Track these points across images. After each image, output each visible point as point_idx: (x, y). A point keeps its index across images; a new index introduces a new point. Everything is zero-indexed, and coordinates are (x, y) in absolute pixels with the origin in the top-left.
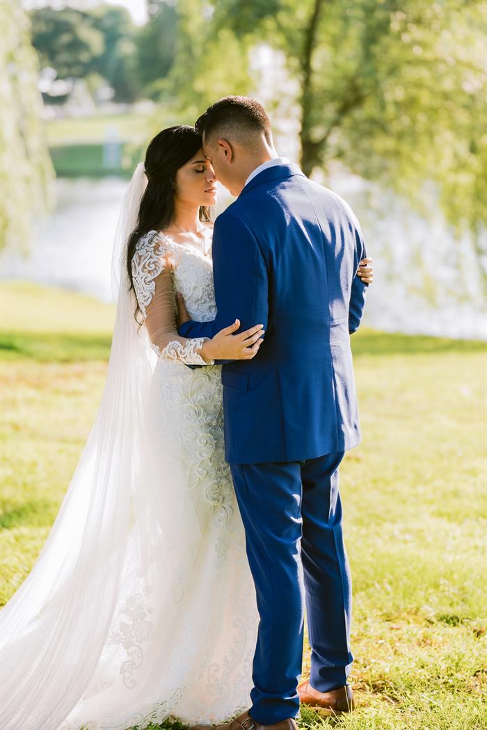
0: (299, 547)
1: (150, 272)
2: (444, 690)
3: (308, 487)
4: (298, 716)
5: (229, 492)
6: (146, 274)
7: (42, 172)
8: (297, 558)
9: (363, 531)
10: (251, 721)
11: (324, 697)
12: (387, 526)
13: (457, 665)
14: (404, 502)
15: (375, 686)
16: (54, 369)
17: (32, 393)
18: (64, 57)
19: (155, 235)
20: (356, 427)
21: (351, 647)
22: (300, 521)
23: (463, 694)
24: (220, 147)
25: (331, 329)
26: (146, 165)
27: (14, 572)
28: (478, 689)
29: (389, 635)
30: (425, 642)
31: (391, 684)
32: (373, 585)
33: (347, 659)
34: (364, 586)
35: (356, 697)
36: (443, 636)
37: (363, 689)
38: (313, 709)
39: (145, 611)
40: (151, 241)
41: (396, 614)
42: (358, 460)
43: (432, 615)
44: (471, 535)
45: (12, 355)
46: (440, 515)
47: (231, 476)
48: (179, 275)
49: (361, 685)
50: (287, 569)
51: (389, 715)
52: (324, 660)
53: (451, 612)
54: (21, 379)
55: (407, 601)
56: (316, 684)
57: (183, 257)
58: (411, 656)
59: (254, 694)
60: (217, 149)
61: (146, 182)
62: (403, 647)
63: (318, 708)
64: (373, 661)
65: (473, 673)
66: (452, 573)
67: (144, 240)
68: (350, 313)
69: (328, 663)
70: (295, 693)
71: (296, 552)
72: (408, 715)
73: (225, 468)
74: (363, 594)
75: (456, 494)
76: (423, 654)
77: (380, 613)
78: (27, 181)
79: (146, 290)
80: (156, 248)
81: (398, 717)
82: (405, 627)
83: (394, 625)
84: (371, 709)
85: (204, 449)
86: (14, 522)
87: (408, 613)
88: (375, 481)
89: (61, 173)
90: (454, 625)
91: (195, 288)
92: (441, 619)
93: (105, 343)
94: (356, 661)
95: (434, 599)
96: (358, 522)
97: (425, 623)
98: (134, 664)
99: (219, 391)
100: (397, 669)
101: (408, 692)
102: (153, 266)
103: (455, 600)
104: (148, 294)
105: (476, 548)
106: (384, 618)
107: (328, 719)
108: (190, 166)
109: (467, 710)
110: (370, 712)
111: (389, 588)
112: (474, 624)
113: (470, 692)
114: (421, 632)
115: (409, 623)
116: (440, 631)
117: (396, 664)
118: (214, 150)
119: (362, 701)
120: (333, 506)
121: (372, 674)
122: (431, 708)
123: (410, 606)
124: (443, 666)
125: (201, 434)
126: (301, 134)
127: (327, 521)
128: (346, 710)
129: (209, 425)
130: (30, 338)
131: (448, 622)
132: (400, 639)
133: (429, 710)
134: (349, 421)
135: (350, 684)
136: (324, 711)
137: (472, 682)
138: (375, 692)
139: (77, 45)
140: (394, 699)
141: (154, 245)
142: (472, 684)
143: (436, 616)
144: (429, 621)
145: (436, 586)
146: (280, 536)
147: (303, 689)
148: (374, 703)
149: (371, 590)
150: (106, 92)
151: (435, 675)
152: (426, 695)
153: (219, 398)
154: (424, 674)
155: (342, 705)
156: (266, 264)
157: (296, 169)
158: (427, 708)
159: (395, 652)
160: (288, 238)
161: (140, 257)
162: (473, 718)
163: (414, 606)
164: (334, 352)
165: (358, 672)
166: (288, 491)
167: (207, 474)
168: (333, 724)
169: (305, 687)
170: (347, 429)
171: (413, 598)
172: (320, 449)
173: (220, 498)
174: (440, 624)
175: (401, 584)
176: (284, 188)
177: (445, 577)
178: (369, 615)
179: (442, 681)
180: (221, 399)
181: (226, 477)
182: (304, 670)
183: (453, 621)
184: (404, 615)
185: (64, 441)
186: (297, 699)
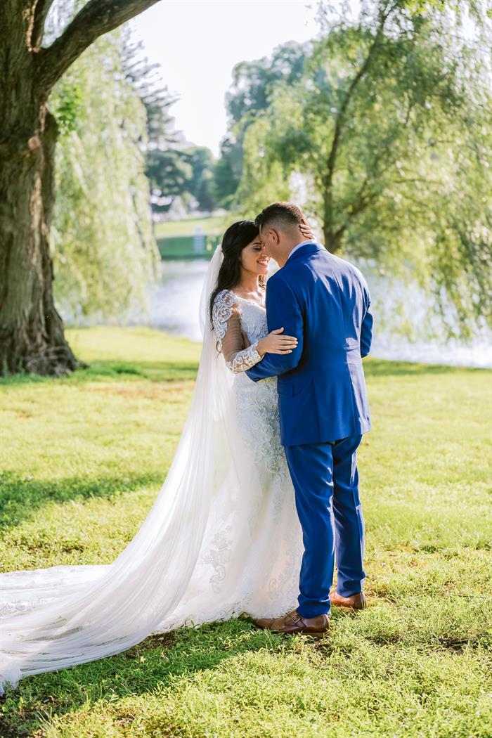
0: (331, 502)
1: (223, 316)
2: (426, 594)
3: (336, 462)
4: (330, 612)
5: (283, 464)
6: (221, 318)
7: (154, 256)
8: (330, 510)
9: (371, 492)
10: (298, 616)
11: (347, 600)
12: (387, 489)
13: (434, 578)
14: (398, 472)
15: (380, 593)
16: (161, 386)
17: (148, 402)
18: (167, 181)
19: (227, 292)
20: (368, 419)
21: (365, 568)
22: (331, 484)
23: (438, 597)
24: (270, 235)
25: (348, 353)
26: (222, 247)
27: (139, 520)
28: (448, 593)
29: (389, 560)
30: (412, 564)
31: (391, 591)
32: (378, 527)
33: (362, 575)
34: (372, 528)
35: (368, 600)
36: (425, 559)
37: (372, 595)
38: (339, 608)
39: (227, 542)
40: (224, 296)
41: (394, 546)
42: (367, 445)
43: (417, 546)
44: (442, 493)
45: (134, 377)
46: (422, 481)
47: (284, 454)
48: (244, 319)
49: (371, 592)
50: (323, 516)
51: (390, 611)
52: (346, 576)
53: (429, 544)
54: (140, 392)
55: (401, 537)
56: (341, 592)
57: (246, 307)
58: (403, 573)
59: (300, 598)
60: (268, 236)
61: (223, 257)
62: (398, 567)
63: (343, 607)
64: (379, 576)
65: (444, 583)
66: (430, 519)
67: (220, 296)
68: (361, 341)
69: (348, 578)
70: (328, 598)
71: (329, 506)
72: (402, 611)
73: (280, 449)
74: (371, 533)
75: (432, 467)
76: (412, 571)
77: (383, 546)
78: (143, 262)
79: (221, 329)
80: (227, 300)
81: (395, 612)
82: (399, 554)
83: (392, 553)
84: (377, 607)
85: (266, 435)
86: (138, 487)
87: (401, 545)
88: (378, 459)
89: (165, 258)
90: (433, 552)
91: (255, 328)
92: (423, 549)
93: (194, 368)
94: (368, 577)
95: (418, 536)
96: (368, 486)
97: (412, 551)
98: (220, 577)
99: (276, 396)
100: (395, 581)
101: (402, 596)
102: (225, 313)
103: (433, 536)
104: (222, 331)
105: (446, 502)
106: (386, 549)
107: (349, 614)
108: (251, 246)
109: (440, 607)
110: (377, 609)
111: (389, 529)
112: (445, 551)
113: (442, 595)
114: (410, 557)
115: (402, 551)
116: (422, 557)
117: (394, 578)
118: (266, 236)
119: (371, 603)
120: (353, 475)
121: (378, 585)
122: (417, 606)
123: (403, 541)
124: (425, 579)
125: (263, 425)
126: (324, 228)
127: (349, 485)
128: (361, 608)
129: (269, 419)
130: (146, 365)
131: (428, 550)
132: (396, 562)
133: (416, 608)
134: (364, 415)
135: (364, 592)
136: (347, 609)
137: (444, 589)
138: (380, 597)
139: (176, 173)
140: (393, 601)
141: (226, 298)
142: (444, 590)
143: (420, 547)
144: (415, 550)
145: (420, 527)
146: (318, 494)
147: (333, 595)
148: (380, 604)
149: (377, 531)
150: (194, 203)
151: (419, 585)
152: (413, 597)
153: (275, 402)
154: (412, 585)
155: (358, 605)
156: (300, 309)
157: (321, 246)
158: (414, 606)
159: (393, 571)
160: (316, 291)
161: (217, 307)
162: (445, 611)
163: (405, 540)
164: (350, 368)
165: (369, 583)
166: (324, 464)
167: (268, 451)
168: (353, 618)
169: (334, 595)
170: (363, 421)
171: (405, 535)
172: (343, 433)
173: (276, 469)
174: (422, 552)
175: (397, 526)
176: (313, 259)
177: (425, 521)
178: (375, 547)
179: (424, 588)
180: (277, 402)
181: (281, 455)
182: (333, 583)
183: (432, 550)
184: (399, 546)
185: (169, 433)
186: (329, 601)
